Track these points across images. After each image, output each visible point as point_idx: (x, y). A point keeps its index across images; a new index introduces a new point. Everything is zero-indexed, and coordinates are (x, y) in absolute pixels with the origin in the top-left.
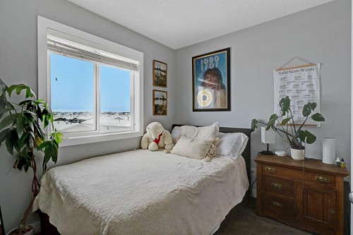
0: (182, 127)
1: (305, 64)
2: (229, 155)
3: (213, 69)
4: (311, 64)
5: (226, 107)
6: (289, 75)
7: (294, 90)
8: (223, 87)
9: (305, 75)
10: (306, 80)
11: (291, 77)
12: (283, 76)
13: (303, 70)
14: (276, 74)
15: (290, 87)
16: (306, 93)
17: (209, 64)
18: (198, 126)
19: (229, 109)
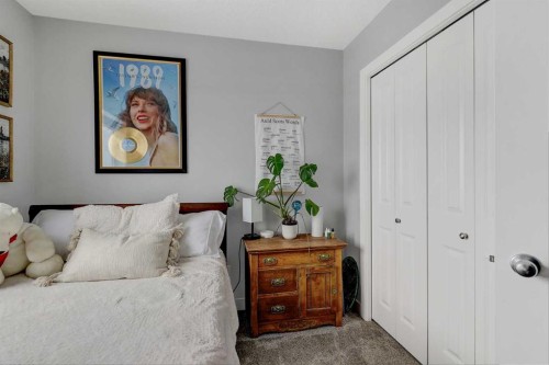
0: (76, 210)
1: (290, 114)
2: (205, 253)
3: (150, 90)
4: (295, 116)
5: (179, 166)
6: (272, 125)
7: (279, 146)
8: (171, 129)
9: (289, 128)
10: (291, 134)
11: (276, 128)
12: (267, 125)
13: (288, 122)
14: (257, 120)
15: (275, 141)
16: (292, 151)
17: (139, 76)
18: (123, 206)
19: (184, 170)
